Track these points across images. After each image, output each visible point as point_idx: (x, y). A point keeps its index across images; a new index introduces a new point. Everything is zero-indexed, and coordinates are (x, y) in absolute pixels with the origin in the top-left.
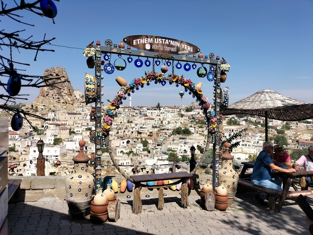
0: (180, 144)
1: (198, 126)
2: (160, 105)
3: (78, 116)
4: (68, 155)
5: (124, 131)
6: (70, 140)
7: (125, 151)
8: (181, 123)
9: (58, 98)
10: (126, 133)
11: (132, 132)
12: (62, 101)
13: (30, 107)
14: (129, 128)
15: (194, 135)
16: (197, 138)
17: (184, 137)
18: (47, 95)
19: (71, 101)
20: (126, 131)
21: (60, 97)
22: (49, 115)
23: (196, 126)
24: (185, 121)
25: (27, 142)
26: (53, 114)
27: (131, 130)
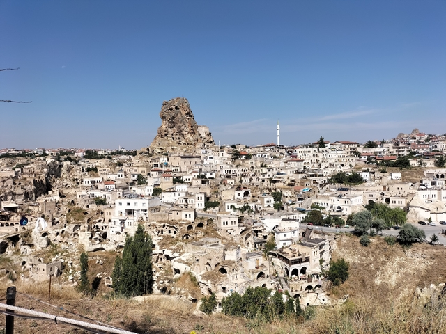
0: (331, 198)
1: (379, 170)
2: (324, 140)
3: (196, 159)
4: (161, 209)
5: (251, 179)
6: (172, 190)
7: (237, 207)
8: (350, 165)
9: (179, 138)
10: (254, 181)
11: (263, 181)
12: (183, 141)
13: (146, 151)
14: (258, 175)
15: (367, 184)
16: (370, 189)
17: (348, 186)
18: (166, 135)
19: (194, 141)
20: (254, 178)
21: (180, 136)
22: (161, 159)
23: (375, 170)
24: (357, 162)
25: (118, 193)
26: (166, 159)
27: (261, 177)
